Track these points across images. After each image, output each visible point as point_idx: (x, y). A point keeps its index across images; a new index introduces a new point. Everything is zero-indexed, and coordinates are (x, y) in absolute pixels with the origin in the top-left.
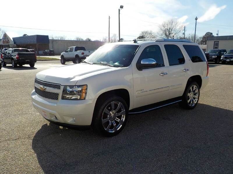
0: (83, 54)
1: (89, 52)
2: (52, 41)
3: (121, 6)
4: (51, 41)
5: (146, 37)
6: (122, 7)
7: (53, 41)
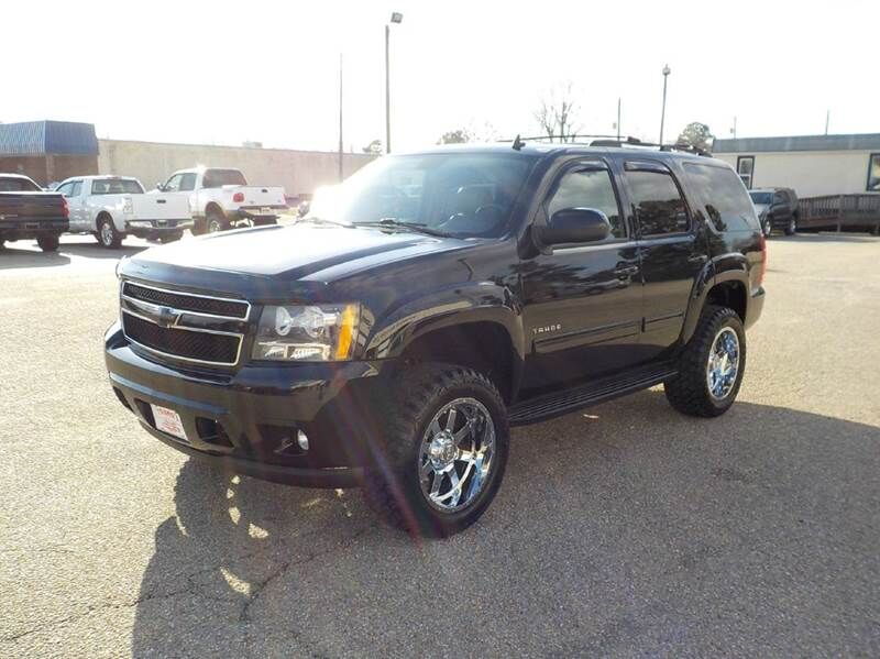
0: (239, 198)
1: (264, 191)
2: (111, 147)
3: (394, 15)
4: (108, 144)
5: (472, 138)
6: (397, 18)
7: (114, 146)
